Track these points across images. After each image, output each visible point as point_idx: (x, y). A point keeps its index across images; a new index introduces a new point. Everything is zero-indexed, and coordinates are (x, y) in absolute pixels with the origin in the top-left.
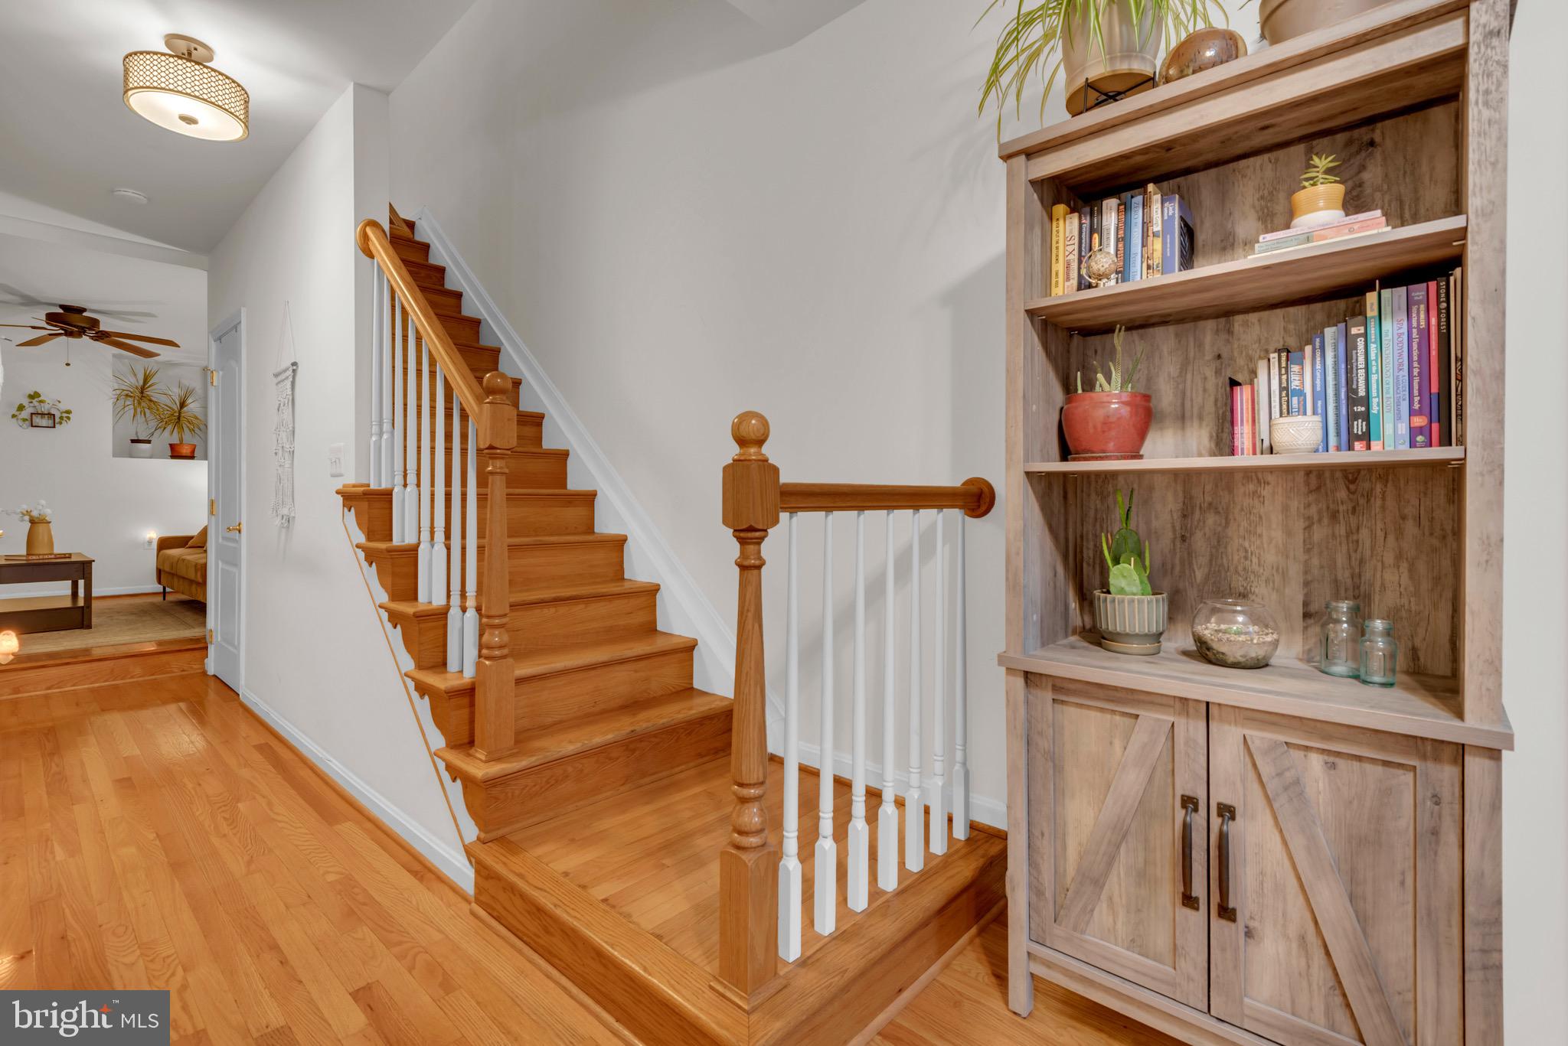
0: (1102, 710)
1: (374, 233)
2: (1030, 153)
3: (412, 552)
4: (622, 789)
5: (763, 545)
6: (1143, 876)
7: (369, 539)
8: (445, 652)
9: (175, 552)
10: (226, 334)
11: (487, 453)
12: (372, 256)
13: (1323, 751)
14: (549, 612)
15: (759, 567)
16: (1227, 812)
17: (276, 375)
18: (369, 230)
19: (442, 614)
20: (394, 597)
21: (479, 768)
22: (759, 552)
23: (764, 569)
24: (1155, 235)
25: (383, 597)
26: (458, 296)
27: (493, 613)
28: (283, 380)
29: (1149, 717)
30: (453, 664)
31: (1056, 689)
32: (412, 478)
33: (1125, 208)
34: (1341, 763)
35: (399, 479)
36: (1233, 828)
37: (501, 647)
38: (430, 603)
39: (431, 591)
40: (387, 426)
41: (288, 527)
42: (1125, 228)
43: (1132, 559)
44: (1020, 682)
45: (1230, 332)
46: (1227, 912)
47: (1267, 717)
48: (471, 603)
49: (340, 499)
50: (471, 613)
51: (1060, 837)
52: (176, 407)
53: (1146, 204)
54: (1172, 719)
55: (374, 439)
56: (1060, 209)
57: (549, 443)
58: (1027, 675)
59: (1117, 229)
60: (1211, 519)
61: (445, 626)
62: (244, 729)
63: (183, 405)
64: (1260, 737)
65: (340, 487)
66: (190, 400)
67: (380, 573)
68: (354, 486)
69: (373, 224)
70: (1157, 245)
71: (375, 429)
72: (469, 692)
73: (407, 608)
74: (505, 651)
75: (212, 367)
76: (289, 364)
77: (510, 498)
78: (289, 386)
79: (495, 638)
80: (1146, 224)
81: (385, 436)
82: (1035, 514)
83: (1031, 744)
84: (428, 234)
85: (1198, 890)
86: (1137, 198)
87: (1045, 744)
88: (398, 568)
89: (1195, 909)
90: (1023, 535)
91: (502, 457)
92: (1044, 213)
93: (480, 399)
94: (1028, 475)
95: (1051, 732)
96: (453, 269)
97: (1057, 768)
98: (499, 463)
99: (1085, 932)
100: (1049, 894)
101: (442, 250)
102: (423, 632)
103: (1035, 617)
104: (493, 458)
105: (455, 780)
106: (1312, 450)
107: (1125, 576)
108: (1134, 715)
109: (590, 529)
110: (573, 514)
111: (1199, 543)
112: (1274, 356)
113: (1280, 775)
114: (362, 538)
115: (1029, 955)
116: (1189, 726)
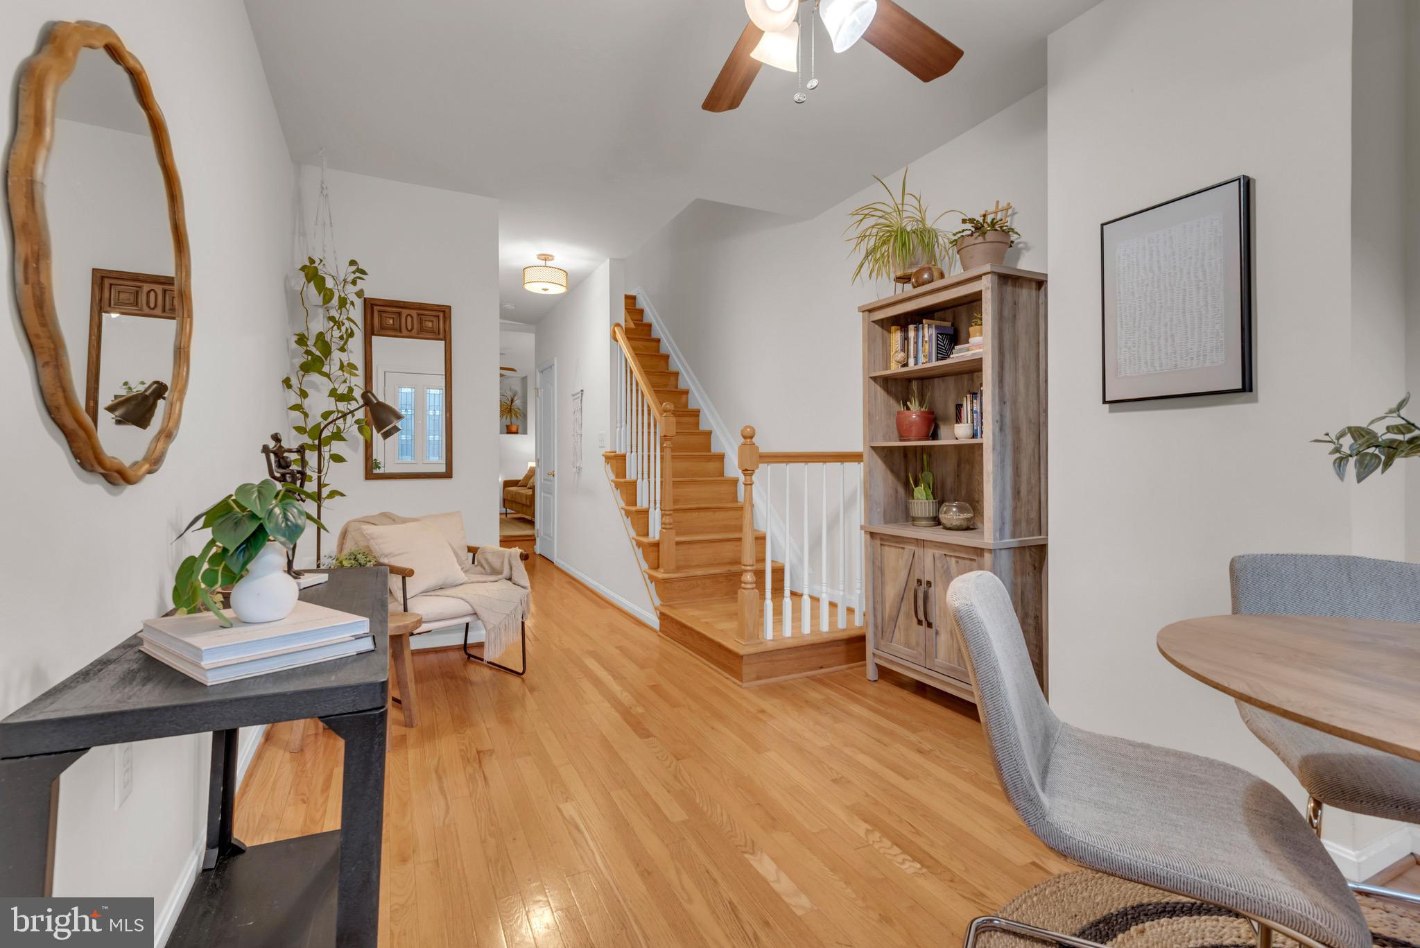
0: (895, 547)
1: (618, 330)
2: (871, 311)
3: (634, 483)
5: (753, 476)
6: (908, 615)
7: (616, 477)
8: (648, 529)
9: (514, 489)
10: (544, 368)
11: (665, 438)
12: (617, 341)
16: (929, 584)
17: (572, 395)
18: (616, 329)
19: (646, 512)
20: (627, 504)
22: (751, 479)
24: (926, 342)
25: (623, 504)
26: (658, 341)
27: (666, 509)
28: (576, 399)
29: (909, 548)
30: (651, 533)
31: (881, 539)
32: (634, 449)
33: (917, 330)
34: (960, 561)
35: (629, 449)
36: (932, 590)
37: (670, 524)
38: (642, 506)
39: (642, 502)
40: (623, 424)
41: (579, 472)
42: (916, 337)
43: (923, 484)
44: (868, 536)
46: (930, 625)
47: (940, 545)
48: (658, 505)
49: (604, 458)
50: (658, 510)
51: (883, 603)
52: (508, 403)
53: (923, 328)
54: (913, 548)
55: (618, 429)
56: (893, 328)
57: (703, 427)
58: (872, 535)
59: (914, 338)
61: (648, 517)
63: (512, 402)
64: (938, 552)
65: (603, 453)
66: (516, 399)
67: (621, 493)
68: (610, 452)
69: (618, 325)
70: (927, 346)
71: (619, 424)
72: (657, 545)
73: (633, 509)
76: (579, 391)
77: (673, 457)
78: (579, 402)
79: (667, 520)
80: (923, 337)
81: (623, 428)
82: (879, 465)
83: (873, 563)
84: (642, 303)
85: (922, 617)
86: (921, 325)
87: (878, 563)
88: (628, 490)
89: (922, 625)
90: (869, 474)
91: (670, 440)
92: (885, 332)
93: (661, 414)
94: (873, 447)
95: (880, 558)
96: (656, 325)
97: (883, 574)
98: (668, 443)
99: (891, 642)
100: (880, 628)
101: (650, 314)
102: (639, 518)
103: (879, 510)
104: (666, 440)
105: (652, 582)
106: (966, 438)
107: (921, 492)
108: (904, 548)
109: (722, 474)
110: (712, 466)
111: (963, 478)
112: (968, 396)
113: (942, 567)
114: (613, 477)
115: (874, 654)
116: (919, 551)
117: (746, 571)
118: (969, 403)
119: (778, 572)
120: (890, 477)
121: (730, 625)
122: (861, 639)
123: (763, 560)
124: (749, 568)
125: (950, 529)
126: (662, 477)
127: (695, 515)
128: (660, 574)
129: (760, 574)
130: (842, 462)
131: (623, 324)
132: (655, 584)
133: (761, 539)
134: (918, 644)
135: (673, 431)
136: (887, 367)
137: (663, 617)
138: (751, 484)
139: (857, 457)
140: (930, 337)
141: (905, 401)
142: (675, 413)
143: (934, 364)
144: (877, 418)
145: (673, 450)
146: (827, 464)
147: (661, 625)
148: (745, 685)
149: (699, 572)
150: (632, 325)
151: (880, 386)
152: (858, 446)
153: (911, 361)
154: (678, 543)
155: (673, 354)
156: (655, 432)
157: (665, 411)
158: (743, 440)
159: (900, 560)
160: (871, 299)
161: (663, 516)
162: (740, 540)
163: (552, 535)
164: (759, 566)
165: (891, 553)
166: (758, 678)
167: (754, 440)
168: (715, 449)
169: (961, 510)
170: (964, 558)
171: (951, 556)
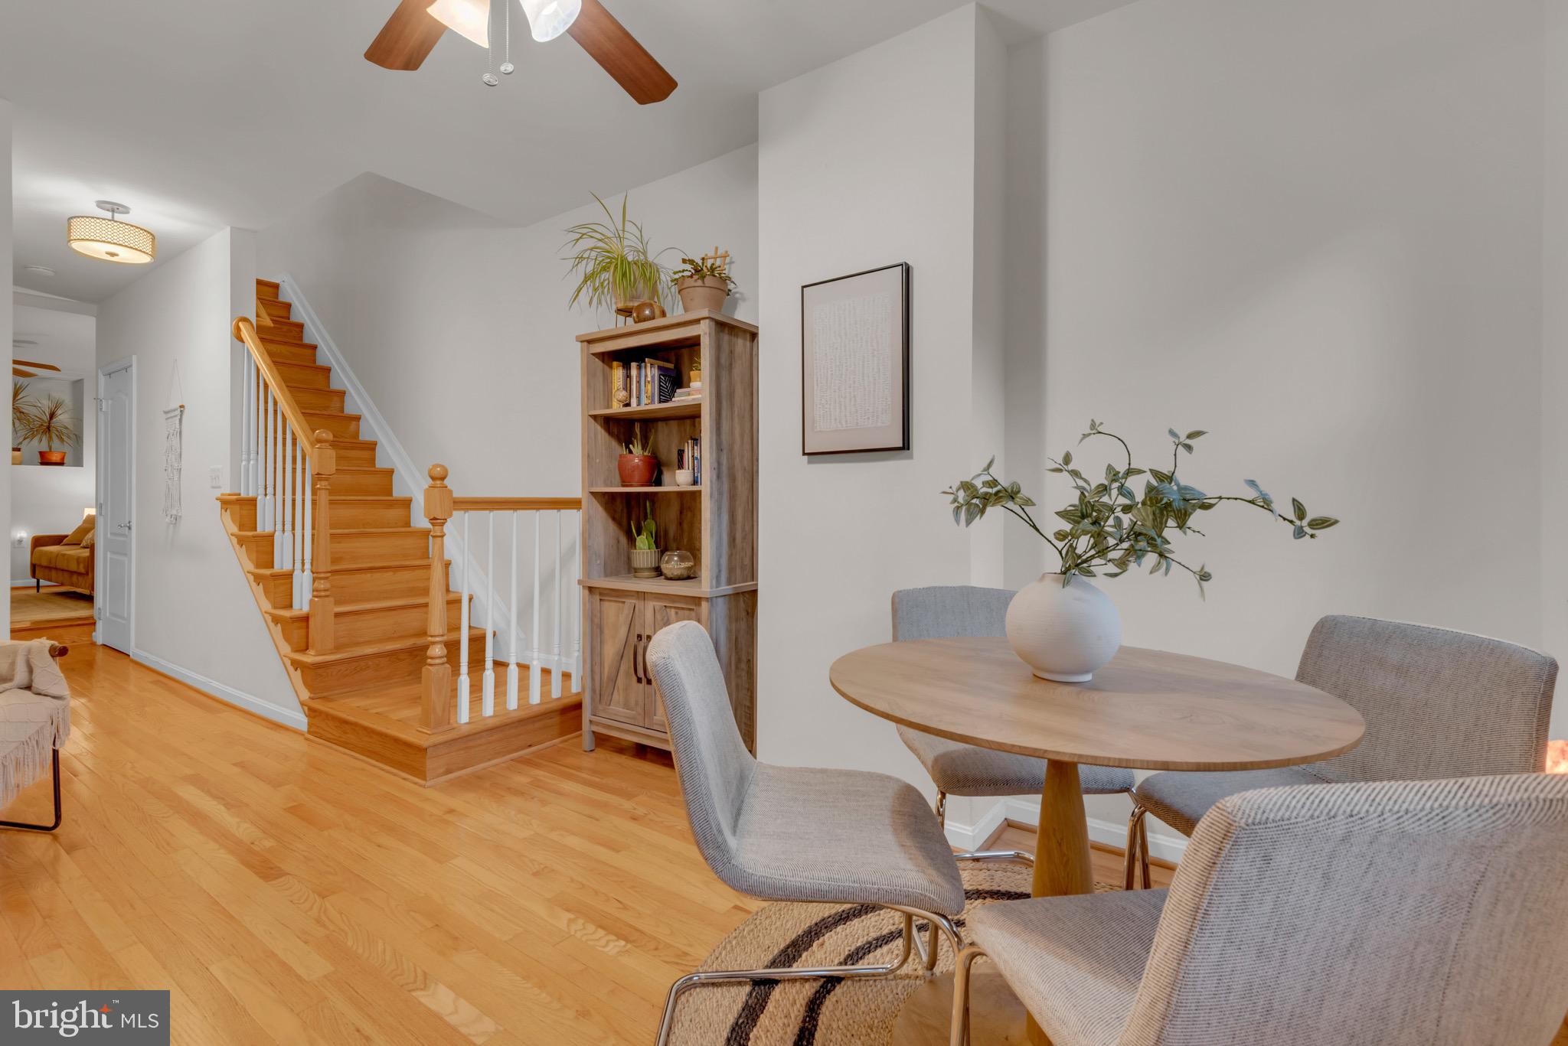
0: (616, 602)
1: (246, 328)
2: (589, 342)
3: (270, 538)
6: (628, 674)
7: (240, 530)
8: (292, 598)
9: (52, 549)
10: (116, 372)
11: (318, 477)
12: (242, 341)
13: (674, 607)
16: (649, 638)
18: (240, 325)
19: (289, 576)
20: (258, 566)
21: (311, 659)
22: (442, 529)
24: (649, 382)
25: (251, 567)
27: (320, 571)
28: (172, 417)
29: (629, 602)
30: (296, 605)
31: (601, 594)
32: (270, 490)
33: (639, 368)
35: (261, 491)
37: (325, 590)
38: (282, 567)
39: (283, 561)
40: (253, 456)
41: (175, 524)
42: (639, 376)
43: (645, 533)
44: (587, 592)
46: (650, 682)
47: (659, 596)
48: (308, 566)
49: (219, 503)
50: (308, 573)
51: (602, 663)
53: (645, 367)
54: (635, 601)
55: (244, 463)
56: (615, 364)
58: (591, 589)
59: (636, 377)
61: (292, 582)
63: (53, 416)
64: (659, 604)
65: (219, 495)
66: (59, 412)
67: (248, 551)
68: (229, 495)
69: (245, 320)
70: (649, 387)
71: (244, 457)
72: (306, 619)
73: (267, 572)
74: (327, 593)
75: (101, 395)
76: (177, 406)
77: (332, 502)
78: (177, 422)
79: (322, 585)
80: (646, 376)
81: (252, 462)
82: (599, 512)
83: (592, 621)
84: (288, 294)
85: (641, 674)
86: (643, 364)
87: (597, 620)
88: (261, 548)
89: (641, 683)
90: (588, 522)
91: (326, 479)
92: (606, 367)
93: (312, 445)
94: (592, 493)
95: (599, 615)
96: (310, 325)
97: (602, 632)
98: (324, 483)
99: (610, 705)
100: (598, 692)
101: (301, 309)
102: (277, 586)
103: (598, 562)
104: (320, 480)
105: (296, 670)
106: (687, 485)
107: (643, 542)
108: (624, 602)
109: (408, 524)
110: (394, 514)
111: (685, 526)
112: (690, 441)
113: (663, 619)
114: (235, 529)
115: (591, 721)
116: (639, 604)
117: (434, 643)
118: (690, 448)
119: (478, 641)
120: (612, 526)
121: (412, 712)
122: (578, 706)
123: (458, 628)
124: (437, 639)
125: (671, 579)
126: (313, 528)
127: (368, 576)
128: (309, 658)
129: (453, 647)
130: (559, 509)
131: (254, 320)
132: (302, 672)
133: (454, 603)
134: (637, 703)
135: (331, 467)
136: (609, 406)
137: (312, 713)
138: (442, 536)
139: (573, 504)
140: (653, 377)
141: (626, 440)
142: (334, 445)
143: (657, 406)
144: (598, 461)
145: (331, 492)
147: (310, 725)
148: (428, 784)
149: (369, 650)
150: (267, 322)
151: (601, 427)
152: (576, 491)
153: (634, 401)
154: (337, 615)
155: (336, 366)
156: (304, 470)
157: (319, 441)
158: (431, 482)
159: (620, 615)
160: (591, 329)
161: (314, 580)
162: (426, 605)
163: (126, 615)
164: (452, 636)
165: (610, 608)
166: (449, 772)
167: (446, 482)
168: (398, 492)
169: (682, 559)
170: (683, 609)
171: (671, 607)
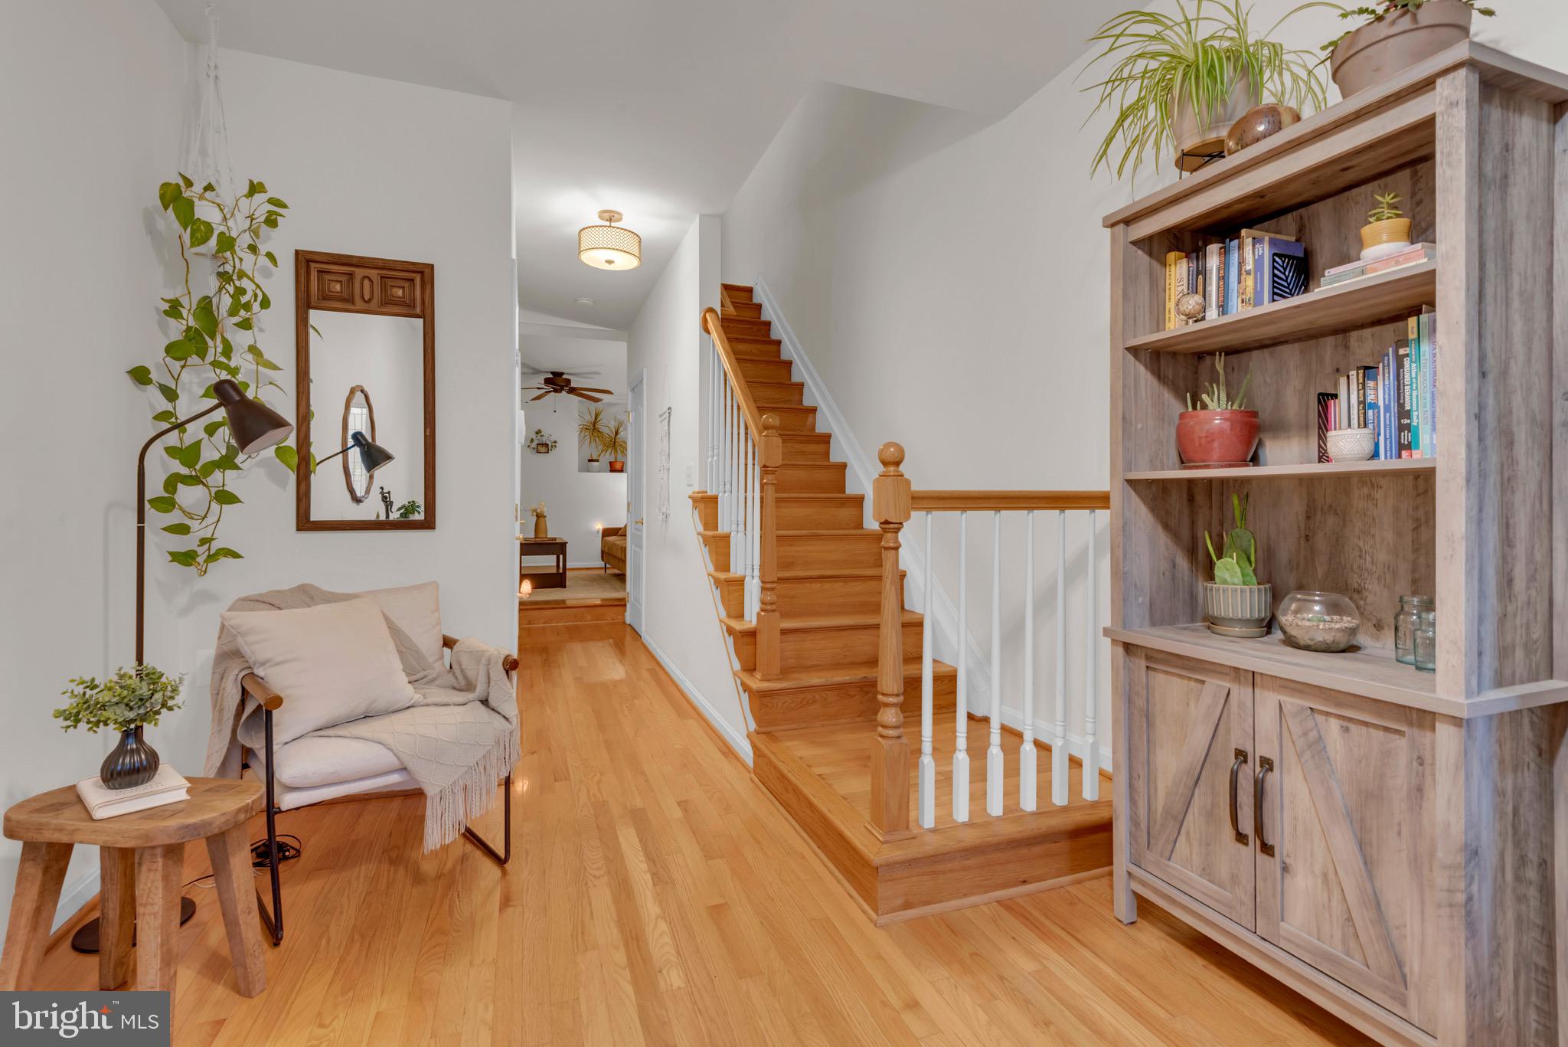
0: (1182, 677)
1: (711, 318)
2: (1128, 221)
3: (727, 538)
4: (857, 719)
5: (900, 534)
6: (1210, 815)
7: (705, 529)
8: (742, 608)
9: (611, 539)
10: (636, 386)
11: (765, 470)
12: (709, 333)
13: (1339, 717)
14: (817, 586)
15: (896, 549)
16: (1267, 764)
17: (661, 416)
18: (707, 315)
19: (741, 582)
20: (717, 569)
21: (756, 684)
22: (897, 538)
23: (900, 550)
24: (1248, 273)
25: (711, 568)
26: (779, 343)
27: (768, 578)
28: (663, 420)
29: (1215, 685)
30: (747, 617)
31: (1148, 658)
32: (728, 487)
33: (1225, 252)
34: (1353, 727)
35: (721, 488)
36: (1272, 779)
37: (772, 604)
38: (736, 573)
39: (737, 565)
40: (716, 451)
41: (666, 521)
42: (1225, 266)
43: (1235, 554)
44: (1120, 650)
45: (1347, 347)
46: (1267, 849)
47: (1292, 685)
48: (757, 573)
49: (691, 501)
50: (757, 580)
51: (1151, 779)
52: (613, 436)
53: (1241, 247)
54: (1228, 685)
55: (710, 460)
56: (1171, 256)
57: (835, 457)
58: (1128, 647)
59: (1219, 269)
60: (1331, 520)
61: (743, 589)
62: (643, 658)
63: (617, 433)
64: (1291, 702)
65: (691, 493)
66: (621, 430)
67: (710, 552)
68: (698, 493)
69: (711, 310)
70: (1250, 281)
71: (710, 453)
72: (752, 634)
73: (722, 576)
74: (774, 607)
75: (629, 409)
76: (667, 409)
78: (667, 424)
79: (770, 595)
80: (1241, 263)
81: (715, 458)
82: (1142, 515)
83: (1130, 701)
85: (1247, 826)
86: (1235, 243)
87: (1140, 702)
88: (719, 547)
89: (1247, 844)
90: (1121, 537)
91: (773, 472)
92: (1155, 264)
93: (760, 433)
94: (1130, 482)
95: (1144, 693)
96: (776, 321)
97: (1150, 723)
98: (770, 477)
99: (1169, 859)
100: (1144, 826)
101: (770, 309)
102: (731, 589)
103: (1140, 600)
104: (771, 474)
105: (745, 693)
106: (1361, 459)
107: (1228, 569)
108: (1203, 682)
109: (860, 525)
110: (845, 514)
111: (1321, 542)
112: (1353, 373)
113: (1305, 734)
114: (701, 528)
115: (1129, 873)
116: (1241, 693)
118: (1354, 387)
119: (946, 680)
120: (1163, 538)
123: (918, 661)
124: (891, 671)
125: (1307, 648)
130: (1062, 509)
131: (718, 309)
132: (751, 696)
133: (915, 626)
134: (1234, 879)
135: (777, 459)
136: (1160, 326)
137: (756, 750)
138: (898, 546)
139: (1097, 501)
140: (1258, 263)
141: (1191, 392)
143: (1268, 307)
144: (1139, 426)
145: (776, 488)
146: (1036, 512)
147: (756, 762)
148: (881, 916)
149: (815, 682)
150: (731, 310)
151: (1146, 367)
152: (1098, 477)
153: (1212, 315)
154: (784, 632)
156: (753, 461)
157: (766, 428)
158: (885, 468)
159: (1192, 704)
161: (763, 589)
163: (640, 602)
164: (911, 669)
165: (1170, 688)
166: (907, 905)
167: (901, 468)
168: (851, 489)
169: (1334, 608)
170: (1366, 724)
171: (1328, 714)
